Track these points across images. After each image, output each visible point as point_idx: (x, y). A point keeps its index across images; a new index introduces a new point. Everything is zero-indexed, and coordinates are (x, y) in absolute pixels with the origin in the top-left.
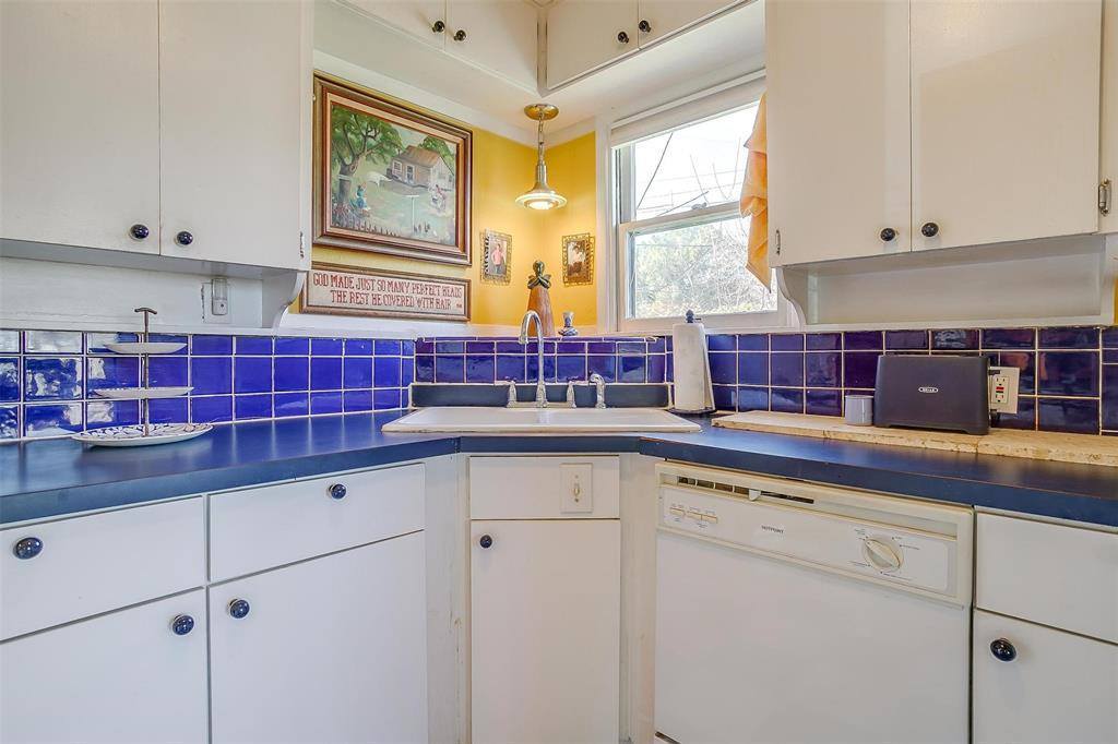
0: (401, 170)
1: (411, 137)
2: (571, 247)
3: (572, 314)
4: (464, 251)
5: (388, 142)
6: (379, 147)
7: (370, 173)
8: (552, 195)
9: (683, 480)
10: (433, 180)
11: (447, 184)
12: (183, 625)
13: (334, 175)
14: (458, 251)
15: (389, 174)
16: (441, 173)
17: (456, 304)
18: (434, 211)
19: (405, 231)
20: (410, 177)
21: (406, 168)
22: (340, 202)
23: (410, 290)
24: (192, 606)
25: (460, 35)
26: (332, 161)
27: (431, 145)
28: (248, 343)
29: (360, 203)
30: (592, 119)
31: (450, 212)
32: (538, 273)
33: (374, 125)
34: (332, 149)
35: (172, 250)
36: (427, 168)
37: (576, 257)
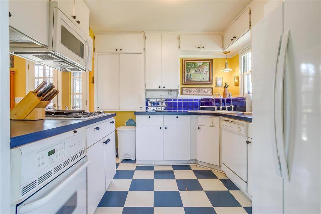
0: (198, 70)
1: (200, 64)
2: (236, 78)
3: (231, 93)
4: (211, 82)
5: (196, 65)
6: (194, 67)
7: (193, 72)
8: (229, 69)
9: (225, 120)
10: (205, 70)
11: (208, 70)
12: (161, 128)
13: (186, 74)
14: (210, 82)
15: (196, 71)
16: (206, 69)
17: (210, 92)
18: (205, 76)
19: (199, 80)
20: (200, 71)
21: (199, 70)
22: (187, 77)
23: (200, 90)
24: (162, 127)
25: (203, 47)
26: (186, 71)
27: (204, 64)
28: (174, 100)
29: (191, 77)
30: (238, 51)
31: (208, 75)
32: (226, 85)
33: (193, 64)
34: (186, 69)
35: (163, 89)
36: (203, 68)
37: (236, 81)
